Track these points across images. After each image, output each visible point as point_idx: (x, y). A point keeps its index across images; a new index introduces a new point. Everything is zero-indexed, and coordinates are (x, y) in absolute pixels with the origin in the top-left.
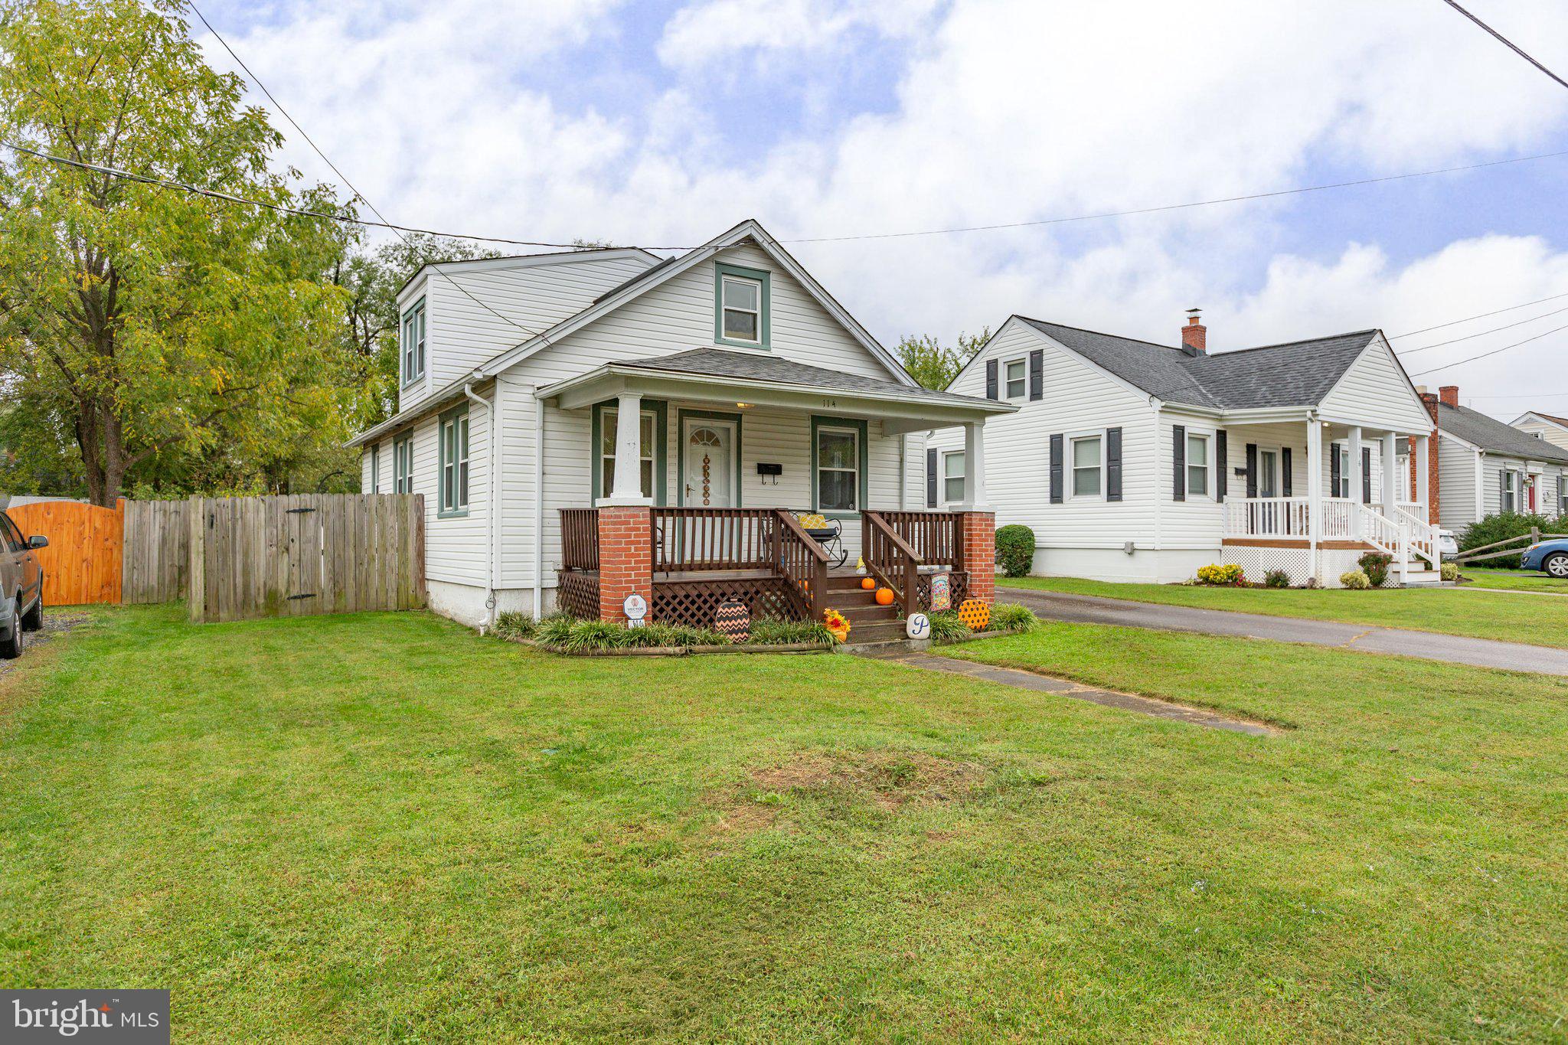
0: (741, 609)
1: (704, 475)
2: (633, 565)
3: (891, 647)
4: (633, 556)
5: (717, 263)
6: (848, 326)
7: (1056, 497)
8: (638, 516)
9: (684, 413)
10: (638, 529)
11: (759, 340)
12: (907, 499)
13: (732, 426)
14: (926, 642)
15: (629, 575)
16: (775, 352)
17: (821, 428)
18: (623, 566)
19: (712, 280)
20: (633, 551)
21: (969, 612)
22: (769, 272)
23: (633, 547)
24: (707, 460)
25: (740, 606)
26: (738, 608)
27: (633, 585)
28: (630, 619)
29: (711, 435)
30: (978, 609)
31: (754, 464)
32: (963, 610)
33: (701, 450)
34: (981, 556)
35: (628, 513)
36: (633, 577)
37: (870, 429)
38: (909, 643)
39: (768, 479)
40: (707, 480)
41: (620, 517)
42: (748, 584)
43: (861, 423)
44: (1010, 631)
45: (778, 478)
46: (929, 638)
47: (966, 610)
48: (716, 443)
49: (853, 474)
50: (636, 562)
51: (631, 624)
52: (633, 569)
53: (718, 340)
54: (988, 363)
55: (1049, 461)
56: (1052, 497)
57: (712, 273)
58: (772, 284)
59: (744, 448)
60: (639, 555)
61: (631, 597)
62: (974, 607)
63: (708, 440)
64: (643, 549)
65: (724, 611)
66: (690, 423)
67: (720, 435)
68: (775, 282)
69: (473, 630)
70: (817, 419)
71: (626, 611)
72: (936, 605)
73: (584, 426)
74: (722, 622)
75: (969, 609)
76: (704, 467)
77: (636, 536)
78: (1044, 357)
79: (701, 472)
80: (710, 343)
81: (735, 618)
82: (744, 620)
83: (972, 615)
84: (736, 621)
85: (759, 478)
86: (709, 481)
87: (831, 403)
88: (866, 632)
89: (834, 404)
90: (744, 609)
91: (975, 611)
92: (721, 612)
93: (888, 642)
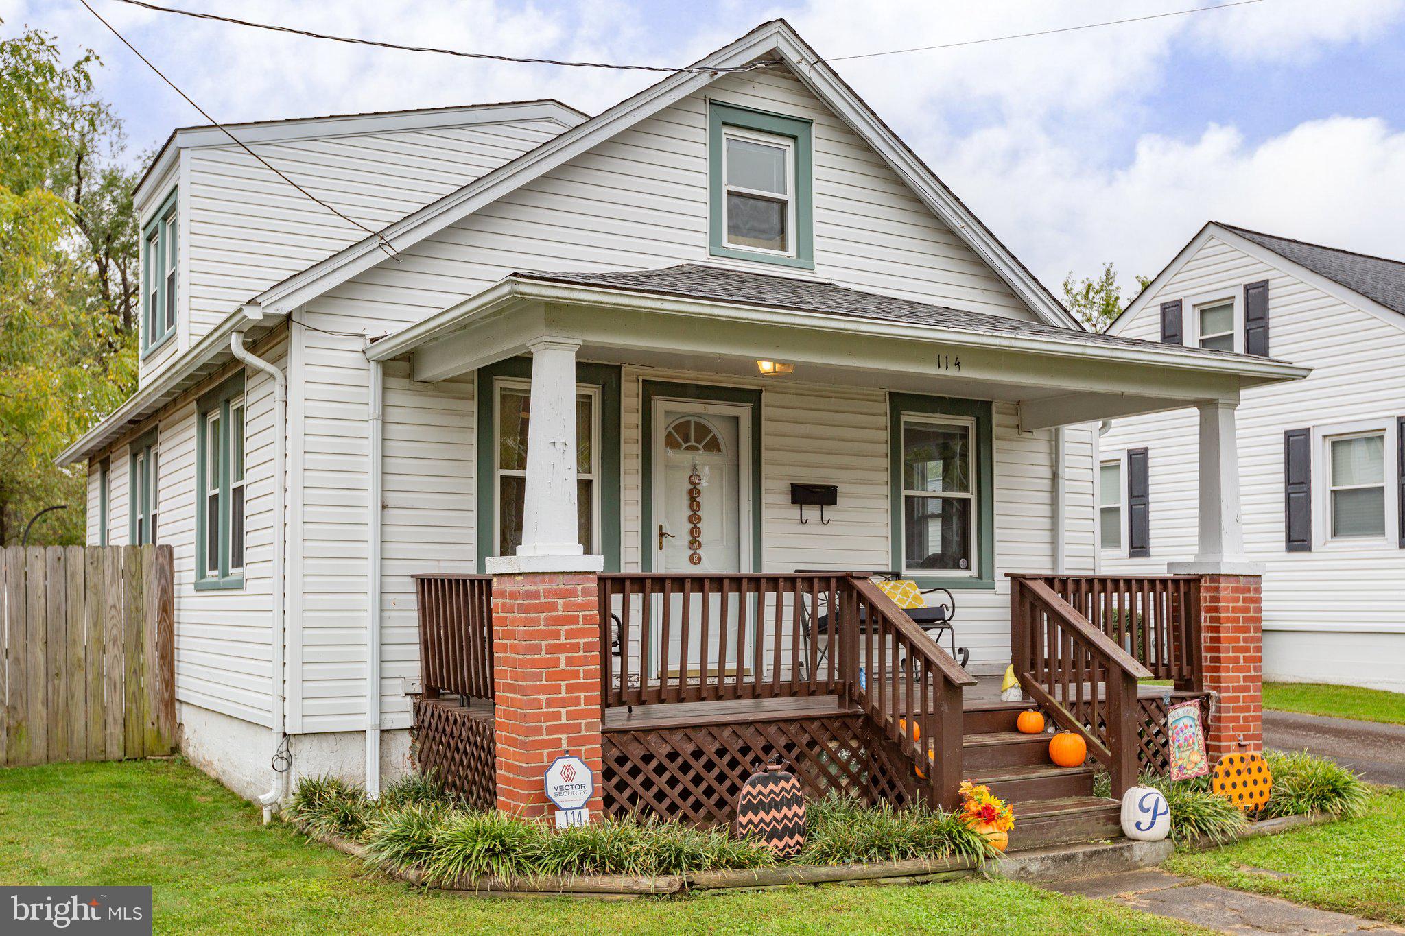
0: (788, 787)
1: (691, 507)
2: (564, 694)
3: (1095, 862)
4: (563, 675)
5: (713, 103)
6: (956, 223)
7: (1298, 539)
8: (573, 593)
9: (652, 389)
10: (574, 620)
11: (792, 251)
12: (1065, 549)
13: (744, 412)
14: (1162, 845)
15: (557, 716)
16: (822, 274)
17: (907, 417)
18: (544, 698)
19: (704, 136)
20: (563, 665)
21: (1234, 777)
22: (809, 123)
23: (563, 657)
24: (695, 480)
25: (787, 780)
26: (783, 783)
27: (564, 737)
28: (559, 809)
29: (702, 431)
30: (1250, 771)
31: (785, 485)
32: (1222, 774)
33: (683, 458)
34: (1236, 660)
35: (553, 587)
36: (564, 721)
37: (996, 419)
38: (1130, 848)
39: (811, 513)
40: (695, 519)
41: (536, 595)
42: (793, 728)
43: (981, 409)
44: (1320, 818)
45: (829, 512)
46: (1169, 837)
47: (1228, 774)
48: (713, 446)
49: (966, 502)
50: (570, 688)
51: (560, 819)
52: (563, 703)
53: (716, 250)
54: (1164, 308)
55: (1282, 477)
56: (1289, 539)
57: (704, 122)
58: (816, 144)
59: (765, 455)
60: (576, 675)
61: (560, 763)
62: (1242, 766)
63: (698, 441)
64: (584, 661)
65: (754, 792)
66: (661, 406)
67: (720, 431)
68: (822, 143)
69: (250, 808)
70: (900, 401)
71: (551, 793)
72: (1181, 769)
73: (463, 414)
74: (750, 815)
75: (1233, 771)
76: (691, 492)
77: (569, 634)
78: (1272, 294)
79: (685, 501)
80: (700, 256)
81: (778, 806)
82: (795, 808)
83: (1239, 784)
84: (779, 811)
85: (795, 512)
86: (699, 519)
87: (952, 361)
88: (1041, 827)
89: (957, 364)
90: (794, 786)
91: (1245, 776)
92: (749, 793)
93: (1088, 849)
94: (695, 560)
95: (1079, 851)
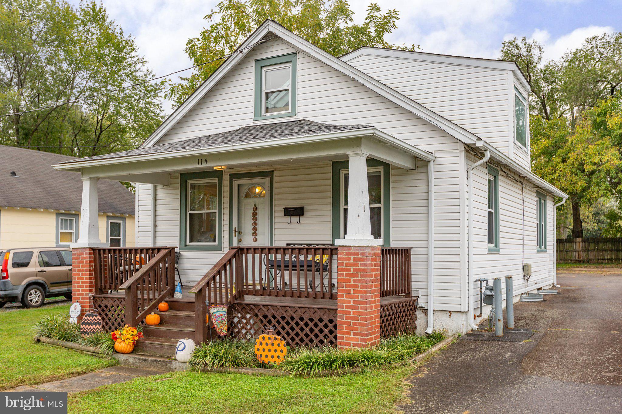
0: (96, 318)
1: (253, 220)
2: (81, 284)
3: (155, 364)
4: (80, 279)
5: (256, 61)
8: (82, 254)
9: (233, 177)
10: (84, 262)
11: (290, 109)
13: (267, 180)
16: (300, 116)
18: (76, 285)
19: (253, 75)
20: (81, 276)
21: (264, 346)
22: (296, 53)
24: (256, 208)
25: (96, 316)
27: (80, 296)
28: (71, 317)
30: (273, 345)
31: (282, 208)
32: (258, 343)
33: (251, 201)
35: (79, 252)
36: (80, 292)
39: (295, 219)
40: (255, 224)
41: (76, 255)
45: (302, 219)
46: (190, 362)
47: (261, 344)
48: (263, 194)
50: (82, 282)
51: (71, 321)
52: (80, 287)
53: (257, 118)
57: (253, 69)
58: (298, 61)
59: (275, 196)
60: (83, 279)
61: (74, 304)
62: (269, 342)
64: (85, 274)
65: (86, 319)
66: (236, 183)
68: (301, 59)
70: (338, 165)
71: (71, 313)
73: (176, 194)
74: (84, 326)
75: (264, 343)
76: (253, 214)
77: (82, 266)
79: (251, 218)
80: (250, 122)
81: (92, 324)
82: (98, 326)
83: (267, 350)
84: (92, 326)
85: (287, 219)
86: (256, 224)
87: (204, 161)
88: (158, 348)
89: (206, 161)
90: (98, 319)
91: (270, 347)
92: (84, 319)
93: (154, 359)
94: (255, 240)
95: (150, 359)
